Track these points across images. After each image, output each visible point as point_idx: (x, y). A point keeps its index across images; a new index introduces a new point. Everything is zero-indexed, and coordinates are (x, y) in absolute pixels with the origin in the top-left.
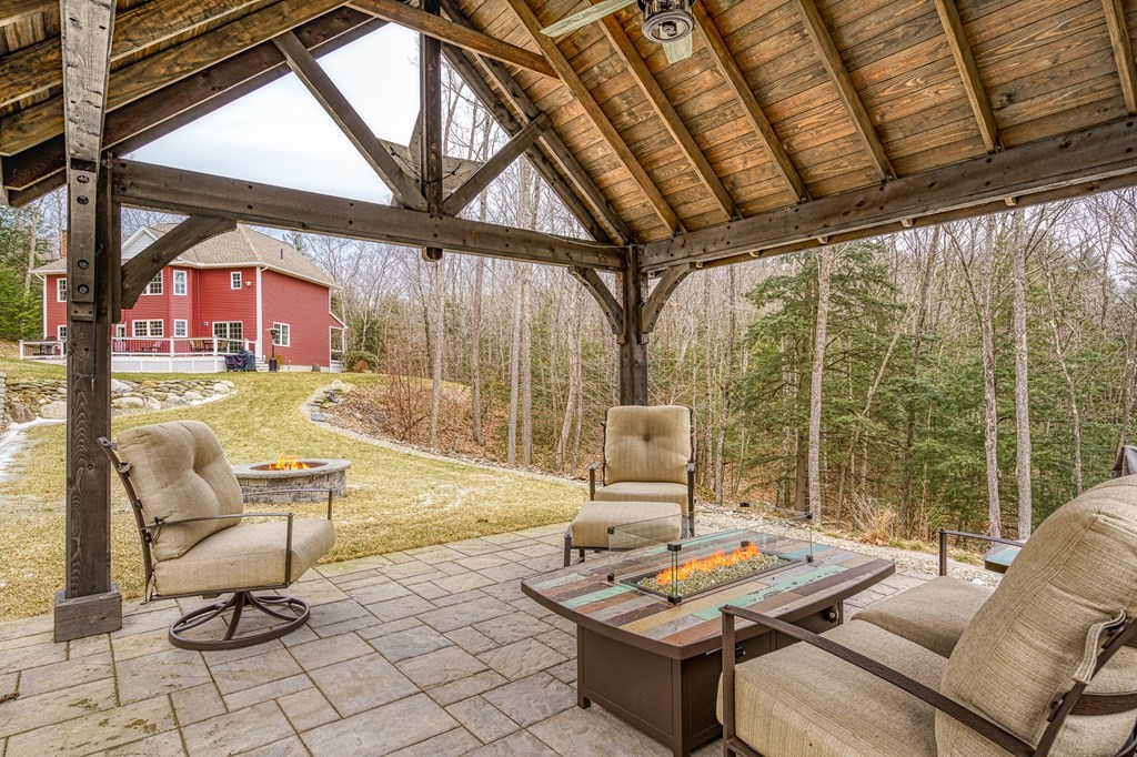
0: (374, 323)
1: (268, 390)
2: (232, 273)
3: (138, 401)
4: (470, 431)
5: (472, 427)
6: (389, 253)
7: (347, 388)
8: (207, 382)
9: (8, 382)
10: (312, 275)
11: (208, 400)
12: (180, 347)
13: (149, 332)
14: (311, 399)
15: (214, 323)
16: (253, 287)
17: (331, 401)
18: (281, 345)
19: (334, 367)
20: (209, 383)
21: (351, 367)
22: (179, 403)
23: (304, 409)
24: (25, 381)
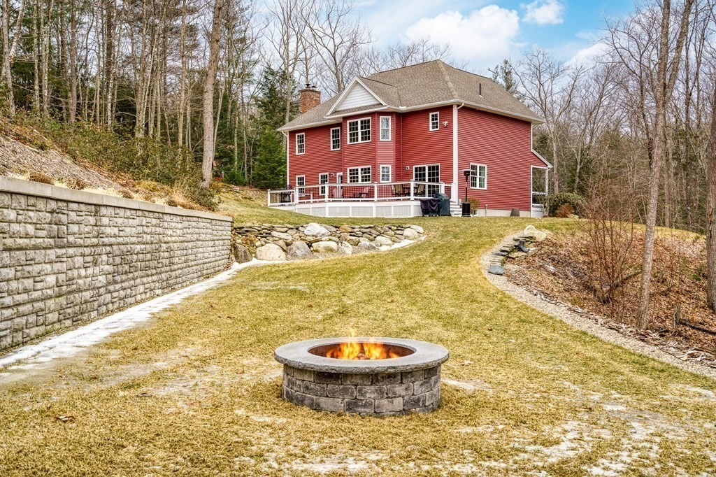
0: (590, 161)
1: (456, 236)
2: (431, 114)
3: (333, 245)
4: (702, 295)
5: (705, 290)
6: (606, 80)
7: (541, 235)
8: (399, 227)
9: (235, 225)
10: (512, 109)
11: (397, 246)
12: (384, 192)
13: (360, 179)
14: (498, 247)
15: (414, 167)
16: (450, 127)
17: (520, 250)
18: (478, 187)
19: (535, 212)
20: (400, 228)
21: (553, 211)
22: (369, 248)
23: (487, 259)
24: (249, 224)
